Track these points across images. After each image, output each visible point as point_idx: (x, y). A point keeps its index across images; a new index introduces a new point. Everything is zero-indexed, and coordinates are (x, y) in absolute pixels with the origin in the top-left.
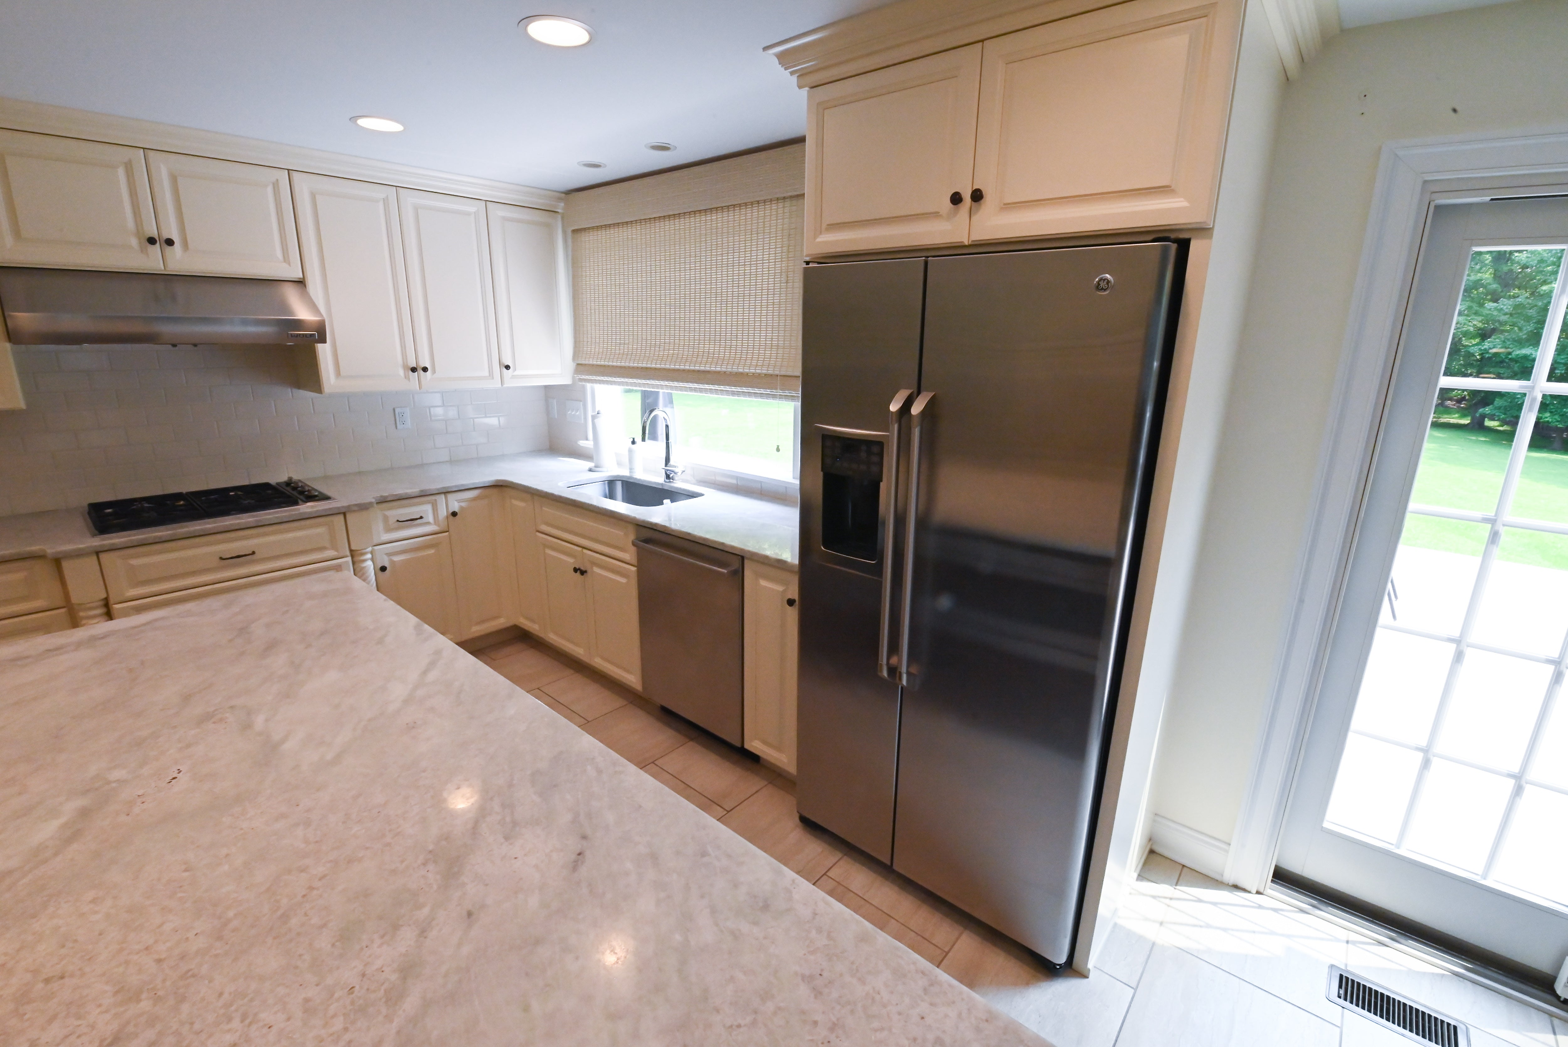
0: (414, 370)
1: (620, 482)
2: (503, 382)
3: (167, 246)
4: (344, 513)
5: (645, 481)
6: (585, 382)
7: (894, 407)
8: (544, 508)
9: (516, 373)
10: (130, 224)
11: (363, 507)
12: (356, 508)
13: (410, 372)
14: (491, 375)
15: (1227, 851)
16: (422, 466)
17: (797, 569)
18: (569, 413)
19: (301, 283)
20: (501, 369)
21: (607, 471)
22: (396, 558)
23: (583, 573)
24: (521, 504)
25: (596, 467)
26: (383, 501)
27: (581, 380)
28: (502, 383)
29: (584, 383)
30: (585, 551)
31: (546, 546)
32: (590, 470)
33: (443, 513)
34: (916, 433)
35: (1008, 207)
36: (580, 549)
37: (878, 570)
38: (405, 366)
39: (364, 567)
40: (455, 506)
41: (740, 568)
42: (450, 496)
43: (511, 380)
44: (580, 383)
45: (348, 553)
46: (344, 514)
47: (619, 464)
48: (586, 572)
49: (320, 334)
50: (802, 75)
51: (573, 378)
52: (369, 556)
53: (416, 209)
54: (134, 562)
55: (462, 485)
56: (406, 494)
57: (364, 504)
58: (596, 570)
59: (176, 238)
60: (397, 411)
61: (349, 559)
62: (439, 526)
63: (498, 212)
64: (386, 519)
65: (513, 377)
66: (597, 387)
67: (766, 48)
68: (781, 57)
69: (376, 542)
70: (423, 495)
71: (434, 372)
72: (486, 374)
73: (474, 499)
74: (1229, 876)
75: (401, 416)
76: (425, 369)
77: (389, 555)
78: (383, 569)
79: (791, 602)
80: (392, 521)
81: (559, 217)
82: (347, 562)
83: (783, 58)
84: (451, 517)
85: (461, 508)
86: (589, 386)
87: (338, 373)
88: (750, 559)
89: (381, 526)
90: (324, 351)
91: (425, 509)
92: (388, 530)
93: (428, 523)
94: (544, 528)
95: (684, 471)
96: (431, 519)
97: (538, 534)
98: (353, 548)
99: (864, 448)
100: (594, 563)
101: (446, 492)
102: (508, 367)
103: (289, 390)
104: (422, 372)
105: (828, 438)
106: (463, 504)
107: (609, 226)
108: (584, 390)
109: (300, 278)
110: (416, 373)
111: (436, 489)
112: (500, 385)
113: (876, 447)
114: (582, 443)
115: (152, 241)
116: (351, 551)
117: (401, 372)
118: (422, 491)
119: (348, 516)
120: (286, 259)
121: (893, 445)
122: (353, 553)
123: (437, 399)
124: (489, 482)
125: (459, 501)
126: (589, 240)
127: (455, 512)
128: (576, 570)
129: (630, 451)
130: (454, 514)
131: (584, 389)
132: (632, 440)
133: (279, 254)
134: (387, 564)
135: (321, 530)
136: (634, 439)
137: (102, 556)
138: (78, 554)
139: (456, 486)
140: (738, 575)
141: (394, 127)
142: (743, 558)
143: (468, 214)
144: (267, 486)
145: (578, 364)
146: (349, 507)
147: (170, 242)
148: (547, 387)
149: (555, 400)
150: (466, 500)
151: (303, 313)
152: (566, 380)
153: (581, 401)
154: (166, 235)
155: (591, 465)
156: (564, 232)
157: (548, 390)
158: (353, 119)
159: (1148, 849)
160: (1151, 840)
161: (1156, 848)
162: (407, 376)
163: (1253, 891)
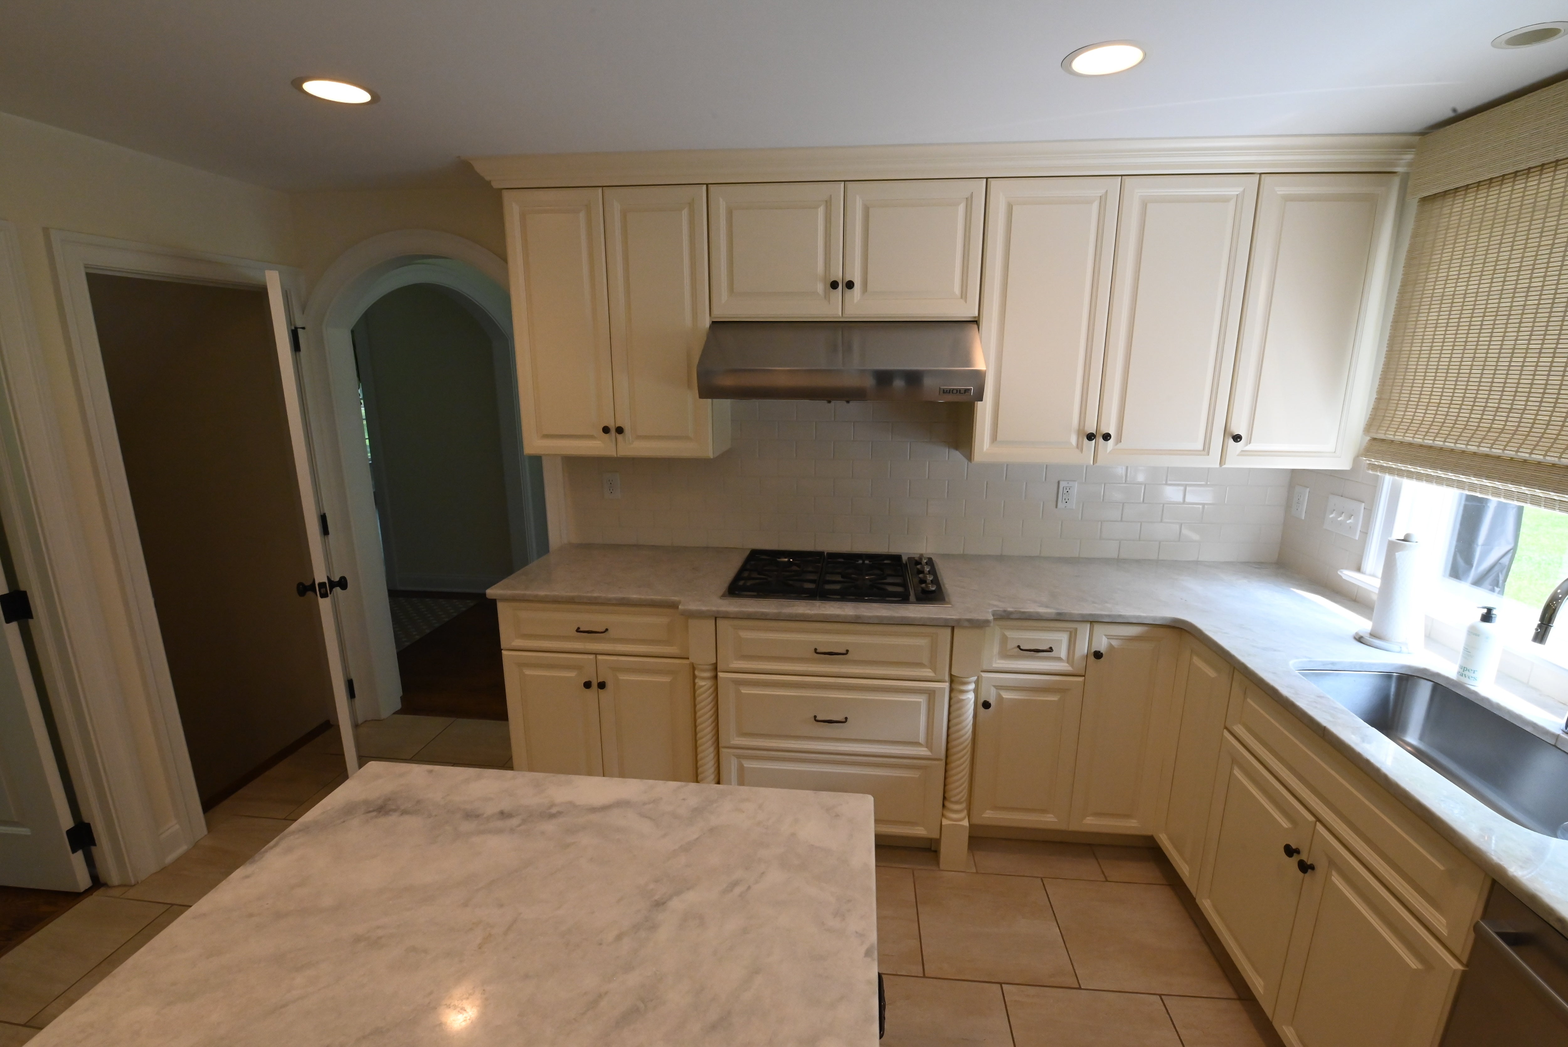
0: (1091, 437)
1: (1429, 685)
2: (1223, 459)
3: (847, 289)
4: (953, 626)
5: (1499, 707)
6: (1380, 472)
8: (1249, 700)
9: (1249, 447)
10: (820, 267)
11: (978, 625)
12: (966, 624)
13: (1086, 440)
14: (1206, 449)
18: (1331, 516)
19: (974, 322)
20: (1226, 440)
21: (1400, 652)
22: (1006, 695)
23: (1306, 867)
25: (1373, 635)
26: (1004, 617)
28: (1222, 462)
29: (1379, 474)
30: (1319, 827)
31: (1235, 761)
32: (1360, 639)
33: (1082, 648)
36: (1311, 818)
38: (1080, 432)
39: (963, 700)
40: (1102, 643)
42: (1097, 627)
44: (1370, 472)
45: (947, 678)
46: (953, 628)
47: (1439, 650)
48: (1312, 867)
49: (980, 388)
51: (1356, 460)
52: (972, 686)
53: (1143, 205)
54: (745, 635)
55: (1119, 616)
56: (1038, 613)
57: (978, 620)
58: (1343, 885)
59: (858, 279)
60: (1062, 484)
61: (946, 686)
62: (1072, 665)
63: (1283, 188)
64: (1004, 640)
65: (1244, 453)
66: (1408, 486)
69: (985, 668)
70: (1060, 618)
71: (1119, 440)
72: (1200, 447)
73: (1135, 639)
75: (1065, 491)
76: (1107, 437)
77: (997, 687)
78: (986, 705)
80: (1012, 645)
81: (1396, 178)
82: (944, 689)
84: (1093, 658)
85: (1111, 648)
86: (1388, 479)
87: (994, 438)
89: (996, 649)
90: (984, 411)
91: (1060, 640)
92: (1005, 655)
93: (1059, 659)
94: (1239, 730)
96: (1063, 654)
97: (1226, 734)
98: (953, 673)
100: (1333, 863)
101: (1093, 621)
102: (1237, 438)
104: (1101, 440)
106: (1115, 643)
108: (1375, 486)
109: (975, 317)
110: (1094, 441)
111: (1080, 614)
112: (1218, 466)
114: (1348, 575)
115: (834, 285)
116: (951, 676)
117: (1073, 439)
118: (1059, 614)
119: (956, 631)
120: (964, 295)
122: (952, 680)
123: (1111, 487)
124: (1163, 618)
125: (1109, 637)
127: (1099, 652)
128: (1290, 851)
129: (1473, 632)
130: (1098, 655)
131: (1376, 482)
132: (1485, 611)
133: (957, 290)
134: (992, 701)
135: (923, 642)
137: (720, 622)
139: (1109, 616)
143: (1225, 200)
145: (1374, 439)
146: (958, 621)
147: (851, 285)
149: (1308, 489)
153: (1363, 502)
154: (849, 277)
155: (1364, 625)
156: (1400, 204)
162: (1081, 444)
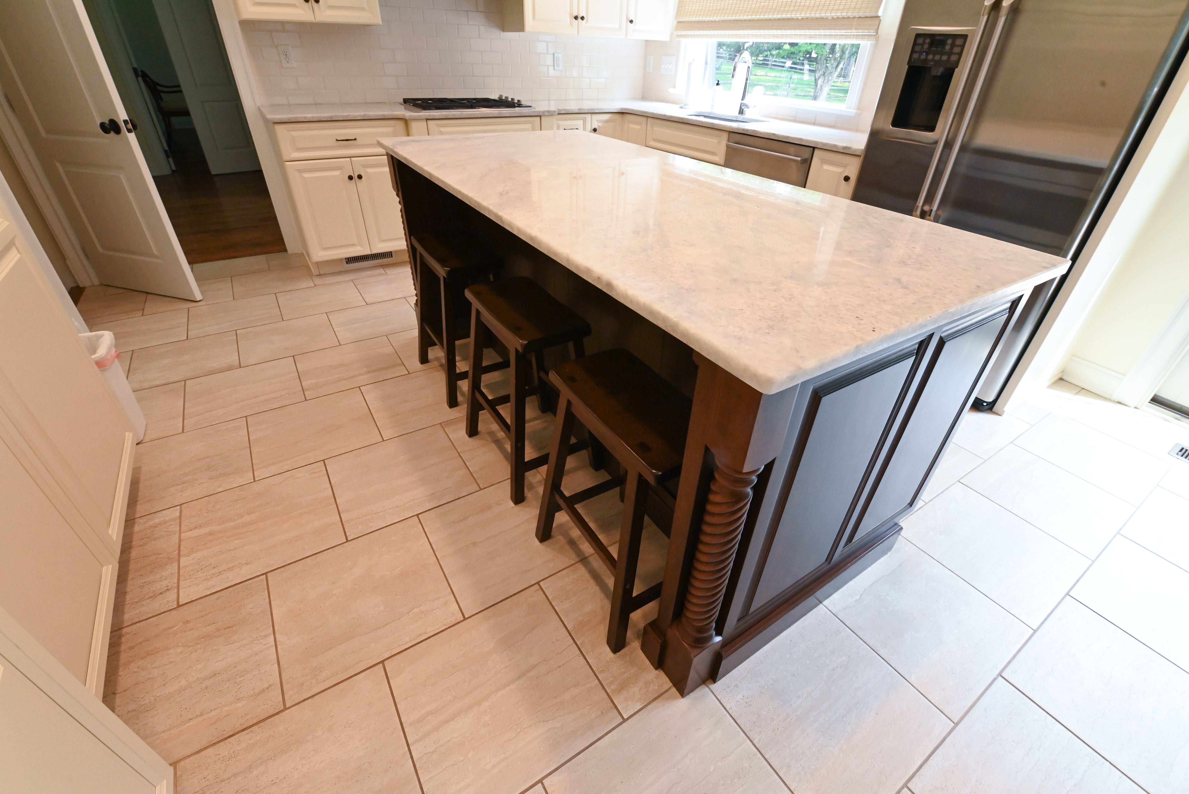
0: (576, 18)
2: (627, 34)
5: (722, 115)
7: (988, 2)
8: (654, 128)
9: (636, 26)
11: (550, 114)
12: (547, 114)
13: (574, 19)
14: (621, 26)
17: (862, 152)
18: (663, 66)
20: (628, 22)
24: (637, 127)
26: (560, 113)
27: (678, 36)
28: (626, 36)
29: (680, 39)
33: (589, 128)
34: (1002, 21)
38: (571, 15)
40: (595, 125)
41: (810, 158)
42: (594, 116)
43: (633, 31)
44: (677, 39)
46: (540, 116)
51: (672, 34)
55: (602, 109)
56: (570, 110)
57: (551, 112)
60: (556, 55)
64: (558, 126)
65: (635, 29)
70: (579, 112)
71: (587, 21)
72: (618, 25)
73: (607, 121)
75: (557, 59)
76: (583, 18)
79: (847, 179)
80: (562, 128)
85: (599, 127)
86: (684, 41)
87: (535, 17)
88: (821, 148)
91: (581, 123)
94: (652, 143)
95: (755, 106)
99: (950, 41)
101: (591, 112)
102: (631, 22)
103: (498, 31)
104: (581, 20)
105: (921, 37)
106: (600, 124)
110: (578, 20)
111: (587, 109)
113: (960, 40)
114: (671, 90)
117: (568, 19)
118: (578, 109)
119: (542, 118)
121: (978, 35)
123: (587, 46)
124: (617, 109)
125: (598, 121)
127: (595, 128)
130: (595, 130)
131: (679, 43)
136: (718, 81)
137: (429, 123)
138: (416, 119)
139: (598, 109)
140: (807, 163)
142: (814, 148)
144: (489, 99)
145: (678, 21)
146: (544, 112)
148: (648, 43)
149: (652, 55)
150: (603, 121)
152: (664, 37)
153: (675, 55)
159: (1059, 376)
160: (1063, 372)
161: (1065, 377)
162: (571, 24)
163: (1135, 408)
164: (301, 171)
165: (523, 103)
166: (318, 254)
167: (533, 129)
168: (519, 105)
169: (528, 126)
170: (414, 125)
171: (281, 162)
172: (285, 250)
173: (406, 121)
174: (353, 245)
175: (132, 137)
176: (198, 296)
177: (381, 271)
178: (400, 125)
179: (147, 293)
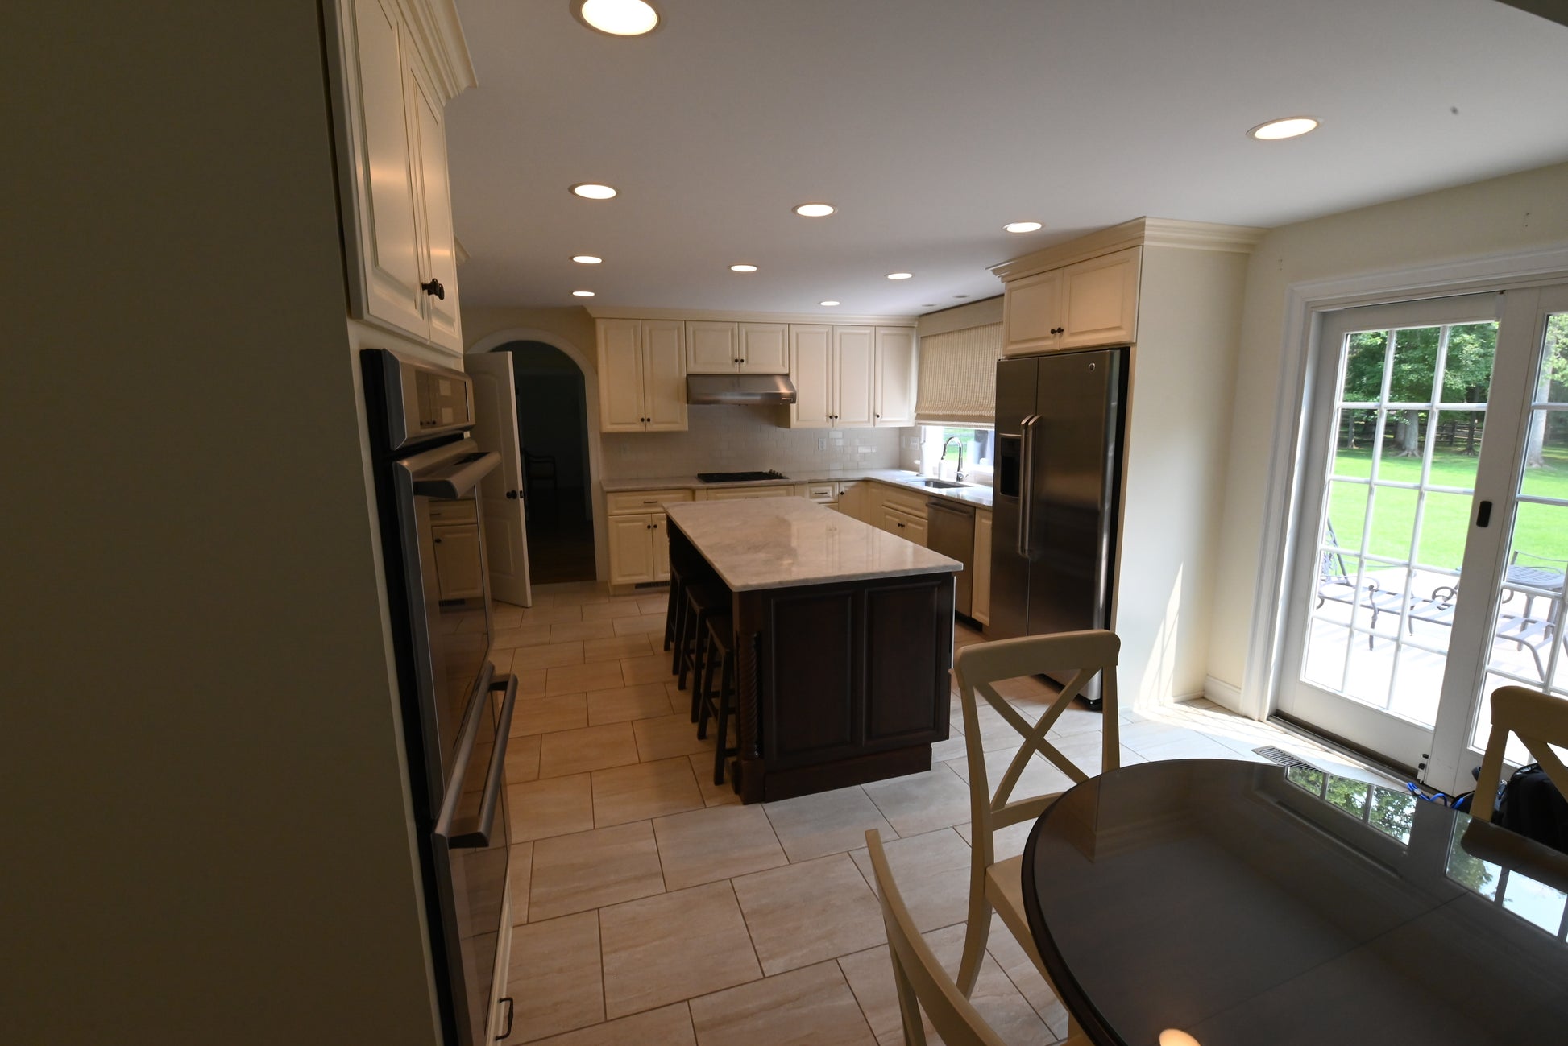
0: (831, 417)
1: (932, 480)
3: (741, 363)
5: (945, 477)
6: (921, 425)
7: (1023, 422)
8: (887, 492)
9: (883, 419)
10: (730, 355)
11: (802, 483)
12: (799, 484)
13: (829, 419)
14: (869, 420)
15: (1240, 693)
16: (829, 470)
17: (991, 509)
18: (911, 444)
19: (787, 376)
20: (875, 417)
21: (926, 476)
23: (902, 526)
24: (876, 490)
26: (811, 482)
27: (919, 424)
28: (875, 426)
30: (904, 514)
31: (886, 513)
32: (917, 476)
33: (837, 492)
34: (1031, 433)
35: (1073, 334)
36: (902, 513)
37: (1017, 502)
38: (827, 415)
40: (843, 489)
42: (841, 484)
43: (880, 424)
44: (918, 426)
46: (794, 485)
47: (934, 474)
48: (904, 526)
49: (793, 398)
50: (1003, 277)
51: (915, 422)
53: (841, 335)
55: (848, 478)
56: (822, 480)
58: (909, 524)
59: (745, 359)
60: (820, 440)
62: (834, 499)
63: (882, 331)
64: (810, 492)
65: (881, 422)
66: (927, 427)
67: (987, 269)
68: (992, 271)
70: (829, 481)
71: (840, 418)
72: (866, 419)
73: (853, 487)
74: (1243, 710)
75: (821, 442)
76: (836, 417)
80: (813, 493)
81: (915, 329)
83: (995, 272)
84: (841, 495)
85: (846, 491)
86: (923, 427)
87: (798, 419)
88: (980, 508)
89: (808, 495)
90: (793, 407)
91: (828, 489)
92: (811, 497)
93: (829, 497)
94: (886, 503)
96: (830, 494)
99: (1015, 443)
100: (908, 521)
101: (840, 481)
102: (878, 416)
103: (775, 427)
104: (834, 419)
105: (1004, 439)
106: (847, 489)
107: (939, 334)
108: (920, 430)
109: (787, 373)
110: (832, 419)
111: (835, 479)
112: (873, 427)
113: (1018, 440)
114: (916, 462)
115: (736, 361)
117: (825, 418)
118: (828, 479)
119: (795, 487)
120: (783, 365)
121: (1024, 441)
123: (840, 435)
124: (863, 478)
125: (845, 487)
126: (930, 341)
128: (899, 525)
129: (940, 464)
130: (842, 493)
131: (920, 428)
133: (781, 363)
137: (708, 491)
138: (699, 489)
139: (845, 479)
140: (973, 517)
141: (837, 303)
142: (975, 508)
143: (865, 334)
144: (762, 473)
145: (918, 414)
146: (797, 482)
147: (742, 361)
148: (900, 428)
149: (904, 437)
150: (849, 487)
151: (783, 390)
152: (911, 424)
153: (918, 437)
154: (741, 358)
155: (920, 473)
156: (917, 337)
157: (901, 430)
158: (820, 303)
159: (1199, 694)
160: (1204, 690)
161: (1206, 696)
162: (827, 421)
163: (1259, 721)
164: (618, 522)
165: (783, 475)
166: (618, 579)
167: (788, 495)
168: (780, 477)
169: (784, 492)
170: (698, 493)
171: (606, 515)
172: (595, 579)
173: (693, 491)
174: (641, 574)
175: (522, 501)
176: (530, 603)
177: (660, 595)
178: (688, 493)
179: (498, 601)
